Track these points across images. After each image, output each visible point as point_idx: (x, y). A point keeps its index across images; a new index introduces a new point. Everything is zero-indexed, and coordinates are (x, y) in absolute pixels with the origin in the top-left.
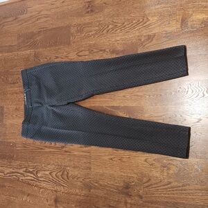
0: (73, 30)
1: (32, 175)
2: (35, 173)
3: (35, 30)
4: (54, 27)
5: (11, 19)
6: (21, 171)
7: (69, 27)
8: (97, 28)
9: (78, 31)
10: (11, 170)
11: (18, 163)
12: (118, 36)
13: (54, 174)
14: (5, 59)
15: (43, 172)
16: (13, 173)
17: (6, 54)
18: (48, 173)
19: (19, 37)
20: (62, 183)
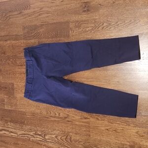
0: (71, 25)
1: (41, 137)
2: (43, 135)
3: (38, 23)
4: (55, 21)
5: (16, 13)
6: (32, 133)
7: (68, 22)
8: (93, 25)
9: (76, 27)
10: (23, 132)
11: (29, 127)
12: (112, 33)
13: (59, 138)
14: (12, 46)
15: (50, 135)
16: (25, 134)
17: (13, 42)
18: (54, 136)
19: (24, 28)
20: (66, 144)
